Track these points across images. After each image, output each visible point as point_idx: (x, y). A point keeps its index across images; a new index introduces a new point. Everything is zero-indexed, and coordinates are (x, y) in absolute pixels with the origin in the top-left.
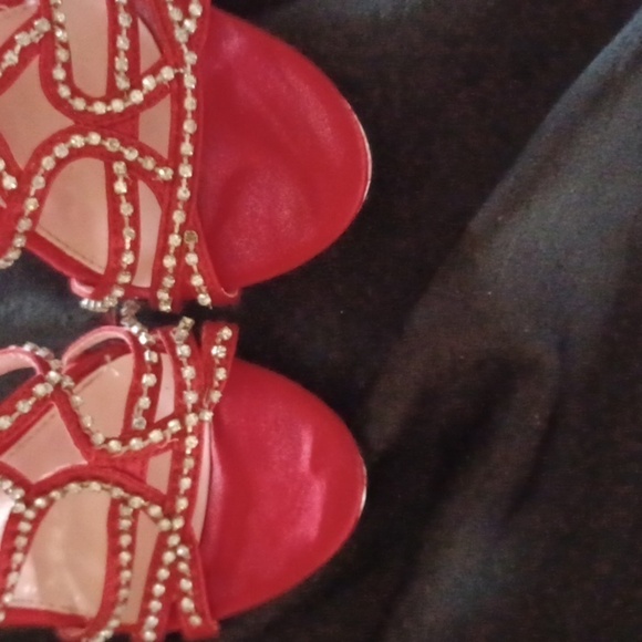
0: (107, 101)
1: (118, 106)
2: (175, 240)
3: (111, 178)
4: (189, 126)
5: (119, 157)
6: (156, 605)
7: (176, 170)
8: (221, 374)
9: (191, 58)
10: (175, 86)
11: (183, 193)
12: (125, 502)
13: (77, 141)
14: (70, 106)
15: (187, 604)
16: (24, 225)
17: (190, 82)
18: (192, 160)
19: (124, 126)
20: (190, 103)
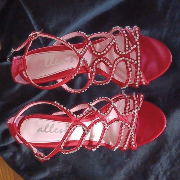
0: (125, 52)
1: (127, 52)
2: (138, 73)
3: (127, 64)
4: (139, 54)
5: (128, 61)
6: (127, 143)
7: (137, 61)
8: (141, 103)
9: (138, 43)
10: (136, 48)
11: (139, 65)
12: (124, 124)
13: (121, 59)
14: (119, 54)
15: (133, 143)
16: (112, 77)
17: (138, 47)
18: (140, 60)
19: (128, 56)
20: (139, 51)
